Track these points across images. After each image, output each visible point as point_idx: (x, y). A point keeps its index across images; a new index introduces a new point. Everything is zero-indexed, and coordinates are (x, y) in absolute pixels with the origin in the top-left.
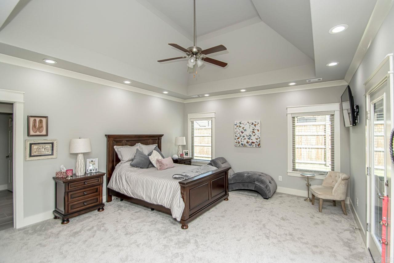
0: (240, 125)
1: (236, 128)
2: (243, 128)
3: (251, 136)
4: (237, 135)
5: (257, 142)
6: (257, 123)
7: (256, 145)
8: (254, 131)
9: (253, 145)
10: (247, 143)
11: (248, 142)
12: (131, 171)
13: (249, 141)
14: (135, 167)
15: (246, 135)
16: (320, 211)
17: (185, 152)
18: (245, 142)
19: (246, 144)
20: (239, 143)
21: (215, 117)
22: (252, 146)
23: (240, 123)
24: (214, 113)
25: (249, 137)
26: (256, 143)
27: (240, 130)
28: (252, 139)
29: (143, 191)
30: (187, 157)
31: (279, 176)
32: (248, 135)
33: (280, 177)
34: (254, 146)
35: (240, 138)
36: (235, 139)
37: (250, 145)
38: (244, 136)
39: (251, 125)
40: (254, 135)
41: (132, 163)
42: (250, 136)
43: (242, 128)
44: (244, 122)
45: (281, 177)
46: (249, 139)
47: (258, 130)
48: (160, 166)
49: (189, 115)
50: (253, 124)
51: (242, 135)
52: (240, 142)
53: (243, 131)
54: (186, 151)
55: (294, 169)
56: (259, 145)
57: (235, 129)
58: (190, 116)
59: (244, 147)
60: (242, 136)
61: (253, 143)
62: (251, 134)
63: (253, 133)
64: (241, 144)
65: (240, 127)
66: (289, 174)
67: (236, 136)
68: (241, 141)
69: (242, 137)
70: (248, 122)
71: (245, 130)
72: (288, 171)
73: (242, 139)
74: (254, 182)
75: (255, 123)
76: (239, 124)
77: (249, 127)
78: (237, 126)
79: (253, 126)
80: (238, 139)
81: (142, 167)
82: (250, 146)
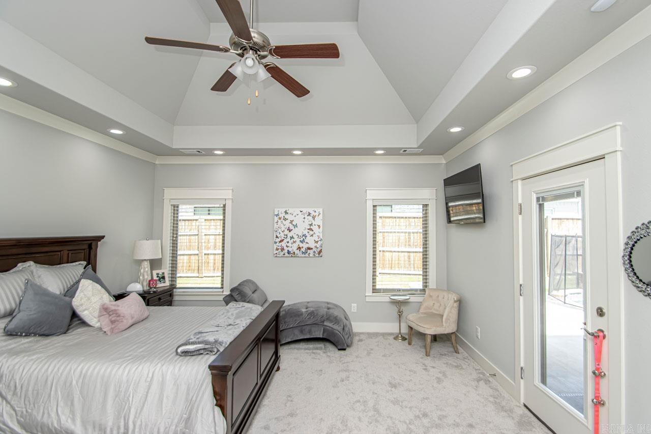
0: (286, 216)
1: (277, 222)
2: (291, 222)
3: (306, 237)
4: (279, 236)
5: (316, 247)
6: (317, 214)
7: (314, 252)
8: (312, 227)
9: (309, 253)
10: (297, 249)
11: (299, 248)
12: (14, 353)
13: (301, 245)
14: (21, 335)
15: (297, 235)
16: (427, 355)
17: (158, 274)
18: (294, 248)
19: (297, 252)
20: (283, 249)
21: (232, 199)
22: (307, 255)
23: (286, 213)
24: (231, 191)
25: (302, 239)
26: (315, 249)
27: (285, 225)
28: (307, 243)
29: (72, 412)
30: (162, 285)
31: (352, 304)
32: (300, 234)
33: (354, 305)
34: (311, 255)
35: (285, 241)
36: (276, 243)
37: (303, 253)
38: (292, 238)
39: (306, 216)
40: (312, 236)
41: (12, 326)
42: (304, 237)
43: (288, 221)
44: (294, 211)
45: (356, 305)
46: (302, 242)
47: (319, 226)
48: (112, 322)
49: (166, 190)
50: (309, 214)
51: (290, 235)
52: (285, 248)
53: (292, 227)
54: (160, 272)
55: (375, 290)
56: (321, 251)
57: (275, 224)
58: (170, 194)
59: (292, 256)
60: (289, 237)
61: (309, 249)
62: (306, 232)
63: (309, 231)
64: (286, 251)
65: (285, 219)
66: (368, 299)
67: (277, 237)
68: (287, 246)
69: (288, 239)
70: (301, 212)
71: (296, 226)
72: (367, 295)
73: (288, 242)
74: (323, 322)
75: (313, 213)
76: (284, 214)
77: (303, 219)
78: (280, 218)
79: (310, 218)
80: (280, 242)
81: (46, 332)
82: (304, 255)
